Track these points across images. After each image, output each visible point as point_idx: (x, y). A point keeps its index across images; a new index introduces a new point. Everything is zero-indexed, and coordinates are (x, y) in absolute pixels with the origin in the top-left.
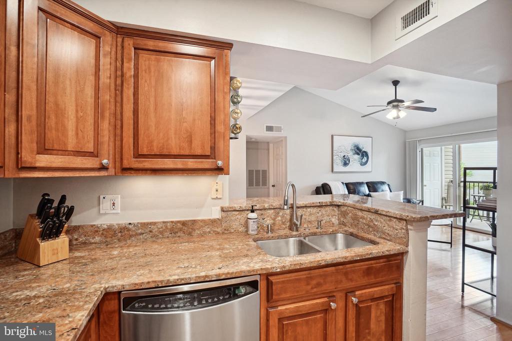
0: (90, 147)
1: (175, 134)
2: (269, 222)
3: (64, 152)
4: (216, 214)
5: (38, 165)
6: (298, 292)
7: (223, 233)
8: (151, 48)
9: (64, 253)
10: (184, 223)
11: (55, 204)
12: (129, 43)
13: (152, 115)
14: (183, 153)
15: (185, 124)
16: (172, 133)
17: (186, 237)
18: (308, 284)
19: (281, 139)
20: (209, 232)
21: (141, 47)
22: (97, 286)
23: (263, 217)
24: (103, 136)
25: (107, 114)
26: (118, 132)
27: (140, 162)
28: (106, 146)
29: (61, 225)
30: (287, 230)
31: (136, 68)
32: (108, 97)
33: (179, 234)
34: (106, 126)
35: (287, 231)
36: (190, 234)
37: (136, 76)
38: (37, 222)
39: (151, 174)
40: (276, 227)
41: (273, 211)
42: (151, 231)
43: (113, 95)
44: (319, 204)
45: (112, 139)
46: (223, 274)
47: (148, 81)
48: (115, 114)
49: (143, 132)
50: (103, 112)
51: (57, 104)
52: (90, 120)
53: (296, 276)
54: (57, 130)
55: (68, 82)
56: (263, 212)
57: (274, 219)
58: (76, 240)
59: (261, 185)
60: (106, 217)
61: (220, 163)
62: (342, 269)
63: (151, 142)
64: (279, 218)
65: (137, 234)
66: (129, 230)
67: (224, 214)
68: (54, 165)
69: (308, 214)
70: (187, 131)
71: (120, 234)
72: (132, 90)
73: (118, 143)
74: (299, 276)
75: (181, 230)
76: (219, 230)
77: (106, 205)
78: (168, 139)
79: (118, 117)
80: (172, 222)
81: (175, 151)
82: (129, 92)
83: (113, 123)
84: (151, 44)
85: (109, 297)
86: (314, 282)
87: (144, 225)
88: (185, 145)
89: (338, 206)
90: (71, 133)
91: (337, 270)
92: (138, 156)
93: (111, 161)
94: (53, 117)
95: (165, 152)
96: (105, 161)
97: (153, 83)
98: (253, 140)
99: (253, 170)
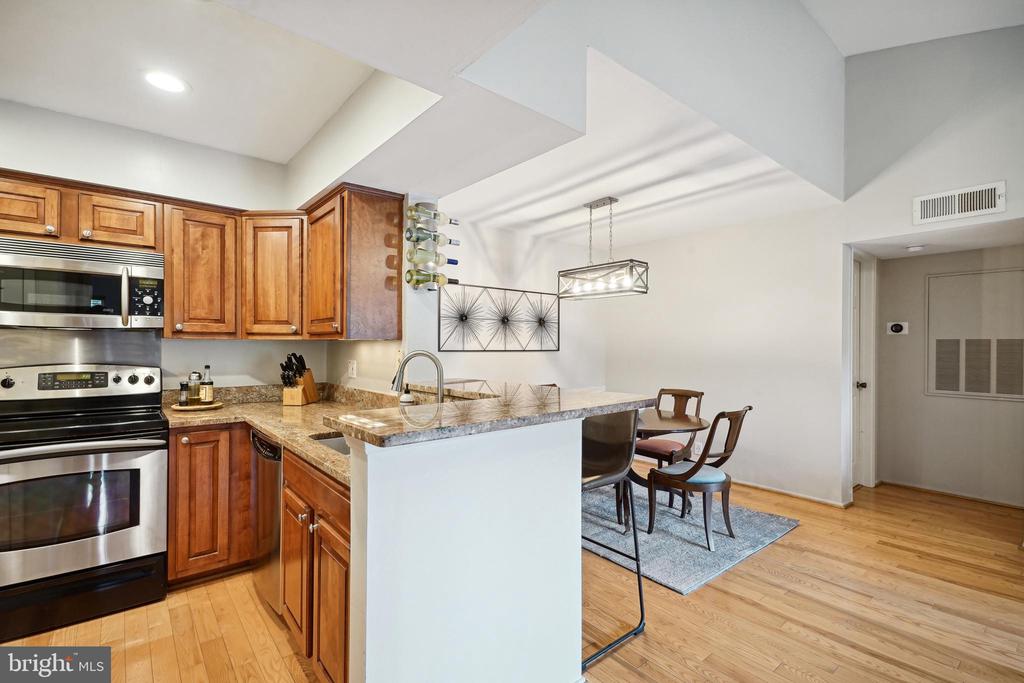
0: (284, 318)
3: (268, 322)
5: (254, 331)
24: (295, 307)
25: (298, 288)
28: (297, 315)
32: (298, 274)
34: (296, 299)
50: (294, 287)
51: (264, 289)
52: (285, 296)
54: (264, 307)
55: (270, 271)
59: (994, 391)
90: (272, 308)
92: (311, 322)
96: (294, 327)
98: (912, 249)
99: (957, 342)
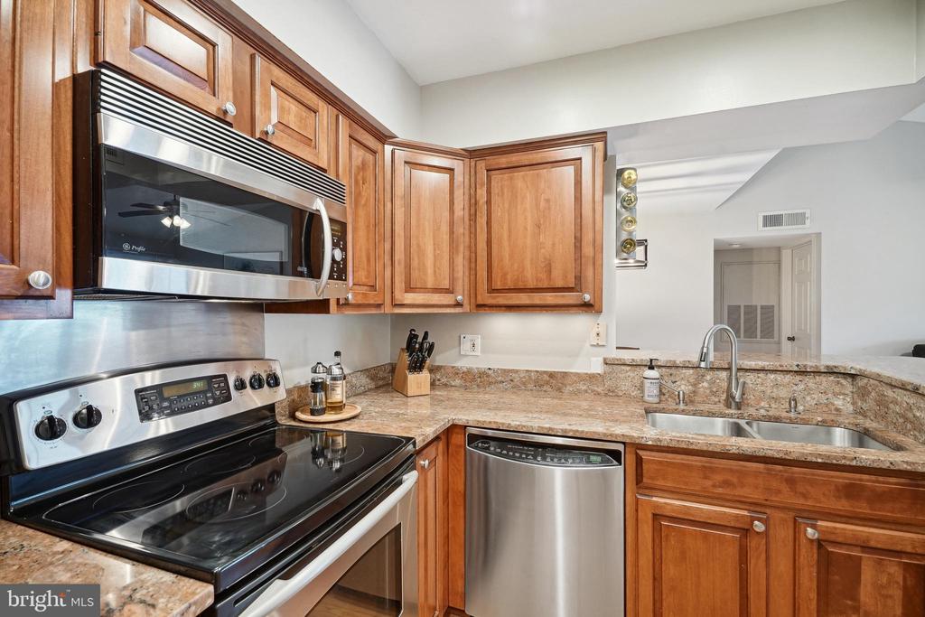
0: (446, 284)
1: (532, 264)
2: (684, 388)
3: (424, 290)
4: (597, 367)
5: (405, 302)
6: (686, 484)
7: (606, 395)
8: (504, 166)
9: (426, 389)
10: (552, 375)
11: (420, 340)
12: (482, 165)
13: (506, 243)
14: (540, 286)
15: (543, 251)
16: (528, 263)
17: (554, 393)
18: (706, 478)
19: (807, 240)
20: (586, 391)
21: (493, 167)
22: (446, 416)
23: (673, 379)
24: (458, 272)
25: (461, 249)
26: (473, 265)
27: (494, 298)
28: (460, 282)
29: (423, 361)
30: (722, 405)
31: (489, 192)
32: (462, 230)
33: (545, 388)
34: (460, 261)
35: (721, 407)
36: (559, 390)
37: (489, 202)
38: (406, 355)
39: (505, 311)
40: (697, 399)
41: (691, 371)
42: (512, 381)
43: (467, 227)
44: (796, 369)
45: (467, 274)
46: (571, 430)
47: (501, 205)
48: (470, 246)
49: (496, 265)
50: (457, 246)
51: (419, 246)
52: (446, 257)
53: (682, 459)
54: (419, 269)
55: (427, 223)
56: (673, 371)
57: (694, 385)
58: (439, 380)
59: (759, 336)
60: (465, 359)
61: (587, 297)
62: (780, 471)
63: (504, 275)
64: (705, 384)
65: (496, 382)
66: (488, 376)
67: (608, 369)
68: (417, 302)
69: (769, 383)
70: (545, 258)
71: (479, 379)
72: (485, 218)
73: (472, 277)
74: (688, 460)
75: (547, 383)
76: (599, 390)
77: (466, 346)
78: (523, 271)
79: (472, 249)
80: (537, 372)
81: (531, 284)
82: (482, 221)
83: (467, 257)
84: (503, 160)
85: (456, 430)
86: (718, 478)
87: (506, 372)
88: (543, 276)
89: (853, 376)
90: (430, 271)
91: (768, 469)
92: (492, 291)
93: (466, 297)
94: (416, 259)
95: (521, 285)
96: (459, 298)
97: (506, 205)
98: (735, 246)
99: (739, 306)
